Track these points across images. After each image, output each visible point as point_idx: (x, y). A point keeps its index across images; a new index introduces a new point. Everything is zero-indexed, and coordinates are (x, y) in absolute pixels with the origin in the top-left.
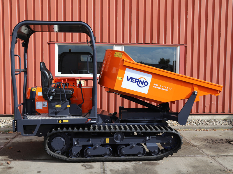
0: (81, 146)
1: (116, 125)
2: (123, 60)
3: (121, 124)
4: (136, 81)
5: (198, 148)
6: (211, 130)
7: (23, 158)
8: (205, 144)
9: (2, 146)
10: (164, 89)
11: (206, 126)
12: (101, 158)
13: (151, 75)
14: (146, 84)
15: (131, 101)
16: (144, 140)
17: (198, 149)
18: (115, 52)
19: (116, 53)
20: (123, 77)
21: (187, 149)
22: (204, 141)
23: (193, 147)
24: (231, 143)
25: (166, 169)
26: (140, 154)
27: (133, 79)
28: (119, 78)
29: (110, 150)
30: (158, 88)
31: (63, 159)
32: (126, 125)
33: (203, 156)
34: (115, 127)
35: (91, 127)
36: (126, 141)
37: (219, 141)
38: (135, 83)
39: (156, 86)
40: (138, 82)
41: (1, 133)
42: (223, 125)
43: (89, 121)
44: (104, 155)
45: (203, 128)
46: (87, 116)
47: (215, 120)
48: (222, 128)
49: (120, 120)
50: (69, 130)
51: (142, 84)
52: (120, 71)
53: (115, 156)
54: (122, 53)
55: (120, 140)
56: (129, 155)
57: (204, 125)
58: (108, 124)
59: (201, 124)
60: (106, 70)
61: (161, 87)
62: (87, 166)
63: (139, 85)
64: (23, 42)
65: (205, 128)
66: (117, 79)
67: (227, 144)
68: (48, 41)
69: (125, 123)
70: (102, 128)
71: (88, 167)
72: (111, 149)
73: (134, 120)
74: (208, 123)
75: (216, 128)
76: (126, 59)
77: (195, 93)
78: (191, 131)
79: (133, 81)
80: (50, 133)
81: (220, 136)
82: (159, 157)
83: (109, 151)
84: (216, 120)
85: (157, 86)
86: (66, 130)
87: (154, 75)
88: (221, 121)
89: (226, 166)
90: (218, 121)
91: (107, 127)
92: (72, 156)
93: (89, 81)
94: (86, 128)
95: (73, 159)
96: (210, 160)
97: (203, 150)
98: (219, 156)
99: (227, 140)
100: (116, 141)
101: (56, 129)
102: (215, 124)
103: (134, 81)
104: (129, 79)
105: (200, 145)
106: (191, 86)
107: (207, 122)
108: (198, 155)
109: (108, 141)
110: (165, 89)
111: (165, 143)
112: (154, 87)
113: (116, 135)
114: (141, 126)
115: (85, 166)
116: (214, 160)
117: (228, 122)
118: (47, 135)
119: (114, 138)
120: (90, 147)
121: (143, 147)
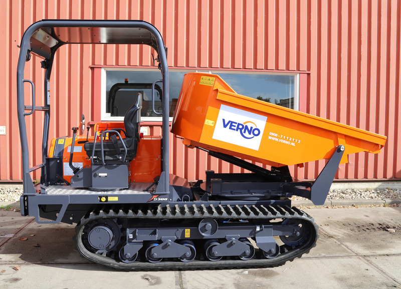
0: (141, 242)
1: (203, 205)
2: (217, 90)
3: (211, 203)
4: (238, 128)
5: (338, 239)
6: (350, 206)
7: (41, 260)
8: (347, 232)
9: (11, 236)
10: (287, 142)
11: (341, 201)
12: (175, 263)
13: (266, 118)
14: (256, 132)
15: (223, 161)
16: (252, 232)
17: (339, 243)
18: (202, 77)
19: (202, 79)
20: (215, 120)
21: (321, 242)
22: (344, 226)
23: (330, 240)
24: (388, 229)
25: (292, 284)
26: (244, 256)
27: (233, 124)
28: (208, 122)
29: (191, 249)
30: (277, 140)
31: (108, 265)
32: (220, 206)
33: (350, 257)
34: (201, 209)
35: (159, 208)
36: (220, 234)
37: (368, 228)
38: (237, 130)
39: (273, 136)
40: (243, 129)
41: (15, 210)
42: (367, 199)
43: (155, 199)
44: (181, 258)
45: (337, 203)
46: (151, 189)
47: (353, 190)
48: (366, 204)
49: (209, 197)
50: (119, 215)
51: (250, 134)
52: (211, 110)
53: (201, 259)
54: (214, 78)
55: (210, 231)
56: (225, 258)
57: (338, 198)
58: (188, 202)
59: (333, 198)
60: (185, 109)
61: (283, 138)
62: (151, 280)
63: (244, 134)
64: (43, 60)
65: (341, 204)
66: (205, 123)
67: (382, 232)
68: (90, 64)
69: (217, 202)
70: (178, 210)
71: (153, 281)
72: (193, 247)
73: (233, 195)
74: (344, 195)
75: (357, 204)
76: (221, 89)
77: (342, 150)
78: (319, 209)
79: (233, 127)
80: (85, 220)
81: (367, 218)
82: (278, 261)
83: (190, 252)
84: (355, 190)
85: (275, 137)
86: (114, 215)
87: (271, 117)
88: (362, 191)
89: (395, 276)
90: (358, 192)
91: (186, 210)
92: (125, 260)
93: (154, 127)
94: (149, 211)
95: (127, 264)
96: (363, 264)
97: (348, 244)
98: (376, 256)
99: (380, 224)
100: (203, 234)
101: (97, 213)
102: (354, 197)
103: (235, 128)
104: (226, 124)
105: (340, 235)
106: (334, 136)
107: (342, 194)
108: (341, 255)
109: (189, 234)
110: (290, 141)
111: (287, 236)
112: (270, 138)
113: (204, 224)
114: (245, 206)
115: (147, 279)
116: (371, 263)
117: (373, 193)
118: (80, 221)
119: (199, 228)
120: (156, 245)
121: (249, 243)
